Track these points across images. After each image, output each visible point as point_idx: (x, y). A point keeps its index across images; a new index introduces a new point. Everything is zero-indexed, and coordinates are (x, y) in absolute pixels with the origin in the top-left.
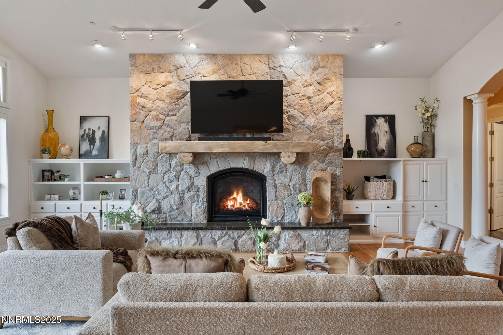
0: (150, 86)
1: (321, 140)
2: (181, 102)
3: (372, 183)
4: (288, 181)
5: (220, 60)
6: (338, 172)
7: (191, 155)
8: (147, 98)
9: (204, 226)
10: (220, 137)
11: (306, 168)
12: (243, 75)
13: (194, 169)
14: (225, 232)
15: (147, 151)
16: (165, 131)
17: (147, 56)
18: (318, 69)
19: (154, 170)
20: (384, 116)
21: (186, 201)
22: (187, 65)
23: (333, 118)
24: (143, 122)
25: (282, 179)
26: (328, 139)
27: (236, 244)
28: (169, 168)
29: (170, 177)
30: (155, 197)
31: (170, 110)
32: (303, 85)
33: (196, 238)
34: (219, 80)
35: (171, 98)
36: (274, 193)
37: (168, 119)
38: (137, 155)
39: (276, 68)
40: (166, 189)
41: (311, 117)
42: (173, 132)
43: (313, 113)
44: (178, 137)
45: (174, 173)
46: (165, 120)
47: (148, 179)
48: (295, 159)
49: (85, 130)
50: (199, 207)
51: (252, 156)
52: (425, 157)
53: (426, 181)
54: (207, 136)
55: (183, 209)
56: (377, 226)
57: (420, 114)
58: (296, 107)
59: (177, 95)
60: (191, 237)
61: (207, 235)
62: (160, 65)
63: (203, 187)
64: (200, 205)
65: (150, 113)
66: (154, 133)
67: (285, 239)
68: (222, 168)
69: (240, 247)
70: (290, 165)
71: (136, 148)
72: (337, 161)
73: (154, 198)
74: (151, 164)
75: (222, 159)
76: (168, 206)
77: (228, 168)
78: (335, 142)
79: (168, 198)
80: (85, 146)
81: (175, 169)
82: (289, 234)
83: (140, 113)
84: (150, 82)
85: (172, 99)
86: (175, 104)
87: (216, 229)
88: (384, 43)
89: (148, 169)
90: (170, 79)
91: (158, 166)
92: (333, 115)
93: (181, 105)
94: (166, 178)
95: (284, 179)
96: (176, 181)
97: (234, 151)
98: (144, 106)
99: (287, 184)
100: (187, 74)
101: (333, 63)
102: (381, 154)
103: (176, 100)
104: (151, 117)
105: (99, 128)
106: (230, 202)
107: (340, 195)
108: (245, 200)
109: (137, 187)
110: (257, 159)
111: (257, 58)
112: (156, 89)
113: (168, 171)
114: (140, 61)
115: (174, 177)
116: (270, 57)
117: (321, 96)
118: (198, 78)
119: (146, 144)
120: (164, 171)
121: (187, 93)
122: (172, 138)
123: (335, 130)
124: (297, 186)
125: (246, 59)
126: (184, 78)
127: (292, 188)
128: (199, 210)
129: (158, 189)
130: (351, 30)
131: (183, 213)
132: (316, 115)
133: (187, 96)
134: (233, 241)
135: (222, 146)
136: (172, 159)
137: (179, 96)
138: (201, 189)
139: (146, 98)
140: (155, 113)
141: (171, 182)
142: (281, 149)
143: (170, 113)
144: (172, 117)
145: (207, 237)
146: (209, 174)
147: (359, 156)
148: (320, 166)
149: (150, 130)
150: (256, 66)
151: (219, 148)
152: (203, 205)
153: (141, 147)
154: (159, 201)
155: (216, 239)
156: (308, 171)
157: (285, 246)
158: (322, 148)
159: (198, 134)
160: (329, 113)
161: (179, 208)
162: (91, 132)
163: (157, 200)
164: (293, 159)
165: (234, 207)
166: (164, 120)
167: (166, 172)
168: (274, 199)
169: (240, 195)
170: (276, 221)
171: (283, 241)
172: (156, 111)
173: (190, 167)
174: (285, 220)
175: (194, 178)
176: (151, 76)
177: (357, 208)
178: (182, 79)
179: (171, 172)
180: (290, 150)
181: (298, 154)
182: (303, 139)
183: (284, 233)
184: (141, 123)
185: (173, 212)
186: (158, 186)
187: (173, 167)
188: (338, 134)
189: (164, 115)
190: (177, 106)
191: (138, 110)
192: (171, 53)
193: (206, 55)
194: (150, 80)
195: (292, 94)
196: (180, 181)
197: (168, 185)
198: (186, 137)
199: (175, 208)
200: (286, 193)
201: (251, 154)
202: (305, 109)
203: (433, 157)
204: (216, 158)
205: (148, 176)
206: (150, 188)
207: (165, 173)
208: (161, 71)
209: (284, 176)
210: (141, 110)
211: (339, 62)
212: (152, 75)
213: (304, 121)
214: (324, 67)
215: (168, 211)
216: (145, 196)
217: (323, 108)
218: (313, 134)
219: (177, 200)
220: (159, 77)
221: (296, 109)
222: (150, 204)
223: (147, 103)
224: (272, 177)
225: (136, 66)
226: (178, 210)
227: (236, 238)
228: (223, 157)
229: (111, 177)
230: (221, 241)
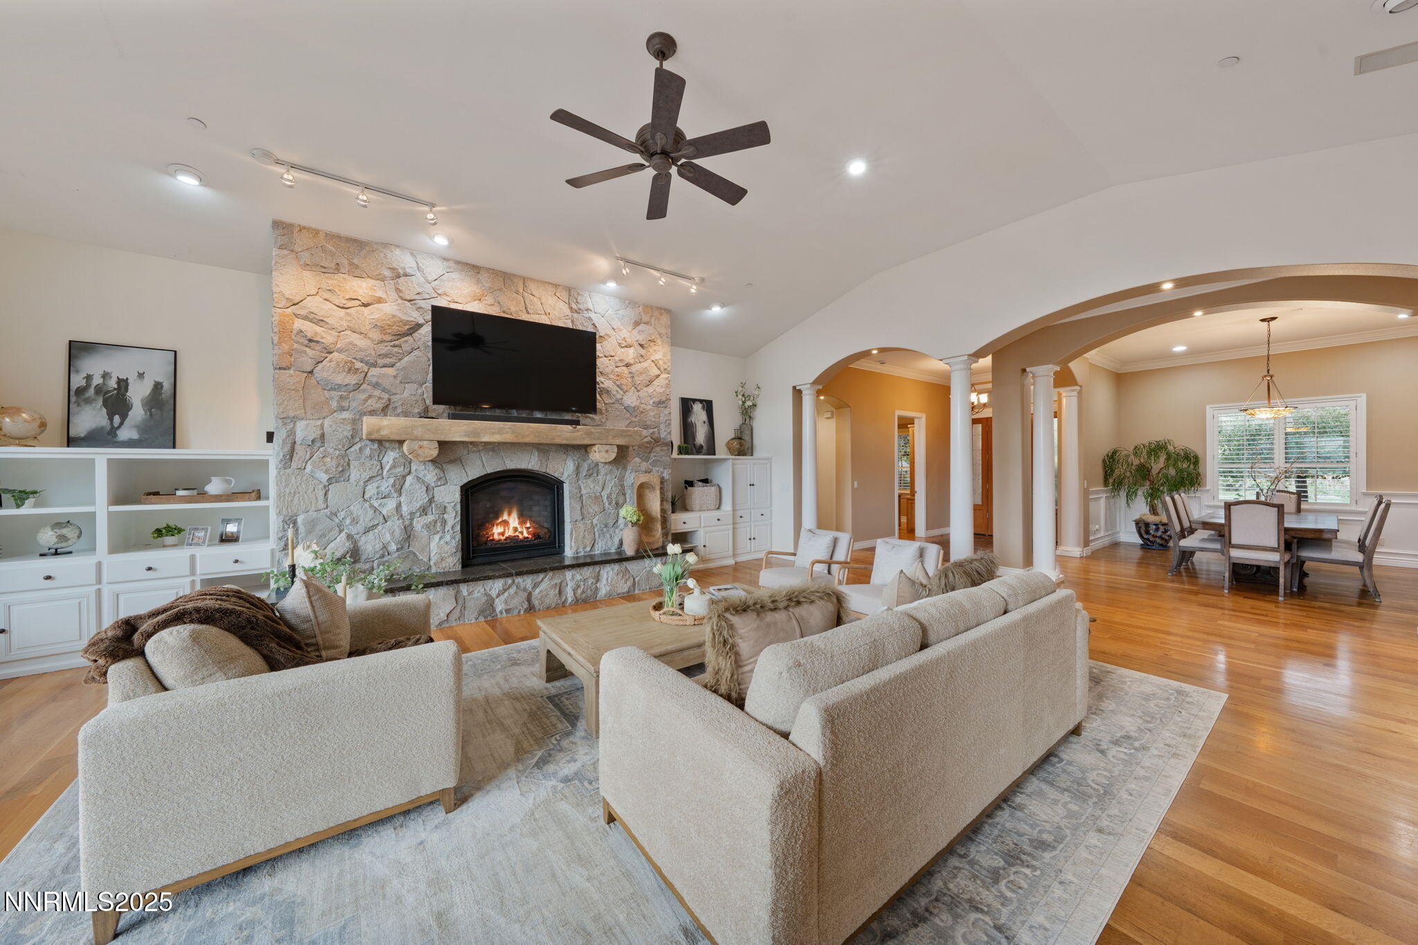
0: (331, 300)
1: (645, 428)
2: (406, 341)
3: (698, 488)
4: (600, 489)
5: (487, 279)
6: (666, 475)
7: (436, 445)
8: (322, 324)
9: (458, 577)
10: (488, 414)
11: (625, 468)
12: (528, 313)
13: (436, 471)
14: (510, 581)
15: (323, 435)
16: (370, 397)
17: (322, 236)
18: (639, 324)
19: (341, 474)
20: (701, 401)
21: (416, 534)
22: (418, 274)
23: (661, 398)
24: (311, 372)
25: (592, 487)
26: (653, 427)
27: (529, 599)
28: (378, 470)
29: (383, 488)
30: (343, 530)
31: (380, 355)
32: (620, 345)
33: (454, 599)
34: (485, 312)
35: (383, 330)
36: (579, 509)
37: (374, 372)
38: (295, 442)
39: (580, 311)
40: (371, 512)
41: (631, 394)
42: (389, 400)
43: (633, 388)
44: (399, 410)
45: (391, 481)
46: (369, 374)
47: (326, 494)
48: (615, 454)
49: (89, 378)
50: (447, 543)
51: (543, 448)
52: (745, 454)
53: (753, 485)
54: (461, 410)
55: (410, 549)
56: (707, 545)
57: (741, 403)
58: (611, 376)
59: (397, 328)
60: (444, 600)
61: (476, 592)
62: (356, 261)
63: (453, 504)
64: (448, 538)
65: (330, 356)
66: (341, 397)
67: (607, 579)
68: (490, 470)
69: (536, 602)
70: (603, 465)
71: (291, 426)
72: (664, 458)
73: (341, 531)
74: (334, 463)
75: (491, 453)
76: (377, 546)
77: (502, 469)
78: (662, 431)
79: (376, 531)
80: (91, 417)
81: (393, 471)
82: (613, 569)
83: (305, 352)
84: (329, 290)
85: (386, 333)
86: (392, 344)
87: (489, 578)
88: (723, 305)
89: (326, 472)
90: (380, 294)
91: (351, 467)
92: (660, 393)
93: (406, 347)
94: (371, 490)
95: (594, 487)
96: (395, 495)
97: (521, 440)
98: (315, 339)
99: (599, 494)
100: (420, 291)
101: (659, 319)
102: (699, 450)
103: (394, 338)
104: (333, 364)
105: (141, 376)
106: (497, 528)
107: (668, 507)
108: (522, 523)
109: (295, 512)
110: (552, 455)
111: (551, 289)
112: (346, 308)
113: (377, 476)
114: (301, 242)
115: (390, 486)
116: (572, 292)
117: (645, 365)
118: (442, 303)
119: (319, 419)
120: (366, 476)
121: (419, 326)
122: (385, 410)
123: (662, 415)
124: (614, 496)
125: (532, 287)
126: (413, 298)
127: (605, 500)
128: (447, 548)
129: (352, 513)
130: (697, 280)
131: (412, 556)
132: (638, 391)
133: (419, 331)
134: (526, 594)
135: (500, 432)
136: (383, 452)
137: (403, 329)
138: (449, 509)
139: (320, 322)
140: (344, 357)
141: (384, 498)
142: (597, 439)
143: (380, 362)
144: (384, 369)
145: (476, 595)
146: (465, 481)
147: (680, 453)
148: (644, 466)
149: (329, 390)
150: (550, 302)
151: (493, 433)
152: (453, 538)
153: (307, 426)
154: (352, 537)
155: (494, 596)
156: (627, 474)
157: (608, 588)
158: (646, 440)
159: (444, 406)
160: (654, 390)
161: (402, 548)
162: (113, 384)
163: (349, 537)
164: (613, 456)
165: (503, 536)
166: (367, 373)
167: (371, 478)
168: (580, 518)
169: (515, 515)
170: (582, 554)
171: (604, 581)
172: (346, 353)
173: (425, 467)
174: (596, 550)
175: (435, 489)
176: (332, 280)
177: (684, 523)
178: (408, 298)
179: (383, 478)
180: (609, 443)
181: (618, 446)
182: (622, 425)
183: (606, 570)
184: (306, 375)
185: (389, 557)
186: (352, 507)
187: (387, 468)
188: (666, 421)
189: (367, 363)
190: (396, 349)
191: (296, 346)
192: (383, 244)
193: (458, 262)
194: (331, 288)
195: (605, 356)
196: (403, 494)
197: (376, 505)
198: (419, 410)
199: (393, 547)
200: (596, 508)
201: (542, 447)
202: (623, 381)
203: (752, 455)
204: (479, 451)
205: (325, 487)
206: (331, 512)
207: (368, 481)
208: (357, 272)
209: (594, 481)
210: (306, 346)
211: (665, 319)
212: (336, 276)
213: (622, 399)
214: (647, 323)
215: (377, 556)
216: (317, 529)
217: (647, 382)
218: (633, 419)
219: (397, 533)
220: (354, 284)
221: (610, 379)
222: (332, 545)
223: (323, 334)
224: (575, 483)
225: (292, 251)
226: (400, 553)
227: (530, 589)
228: (493, 450)
229: (195, 492)
230: (503, 598)
